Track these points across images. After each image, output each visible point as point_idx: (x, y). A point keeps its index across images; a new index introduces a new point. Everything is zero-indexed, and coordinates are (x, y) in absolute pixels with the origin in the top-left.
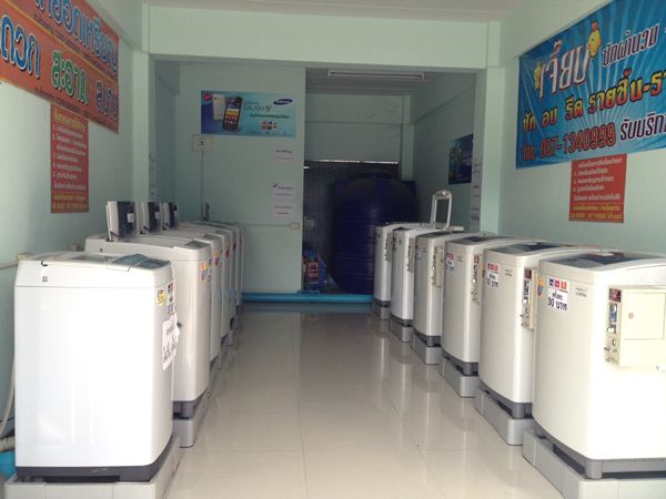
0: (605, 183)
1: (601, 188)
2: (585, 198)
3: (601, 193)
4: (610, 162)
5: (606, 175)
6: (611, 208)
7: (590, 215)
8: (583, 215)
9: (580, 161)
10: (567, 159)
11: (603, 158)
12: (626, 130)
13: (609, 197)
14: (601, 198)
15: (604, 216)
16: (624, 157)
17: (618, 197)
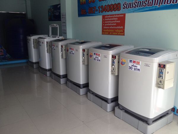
0: (116, 23)
1: (115, 24)
2: (108, 28)
3: (115, 26)
4: (118, 16)
5: (117, 20)
6: (119, 31)
7: (111, 33)
8: (107, 33)
9: (106, 16)
10: (100, 15)
11: (116, 15)
12: (125, 6)
13: (118, 27)
14: (115, 28)
15: (116, 33)
16: (124, 15)
17: (122, 27)
